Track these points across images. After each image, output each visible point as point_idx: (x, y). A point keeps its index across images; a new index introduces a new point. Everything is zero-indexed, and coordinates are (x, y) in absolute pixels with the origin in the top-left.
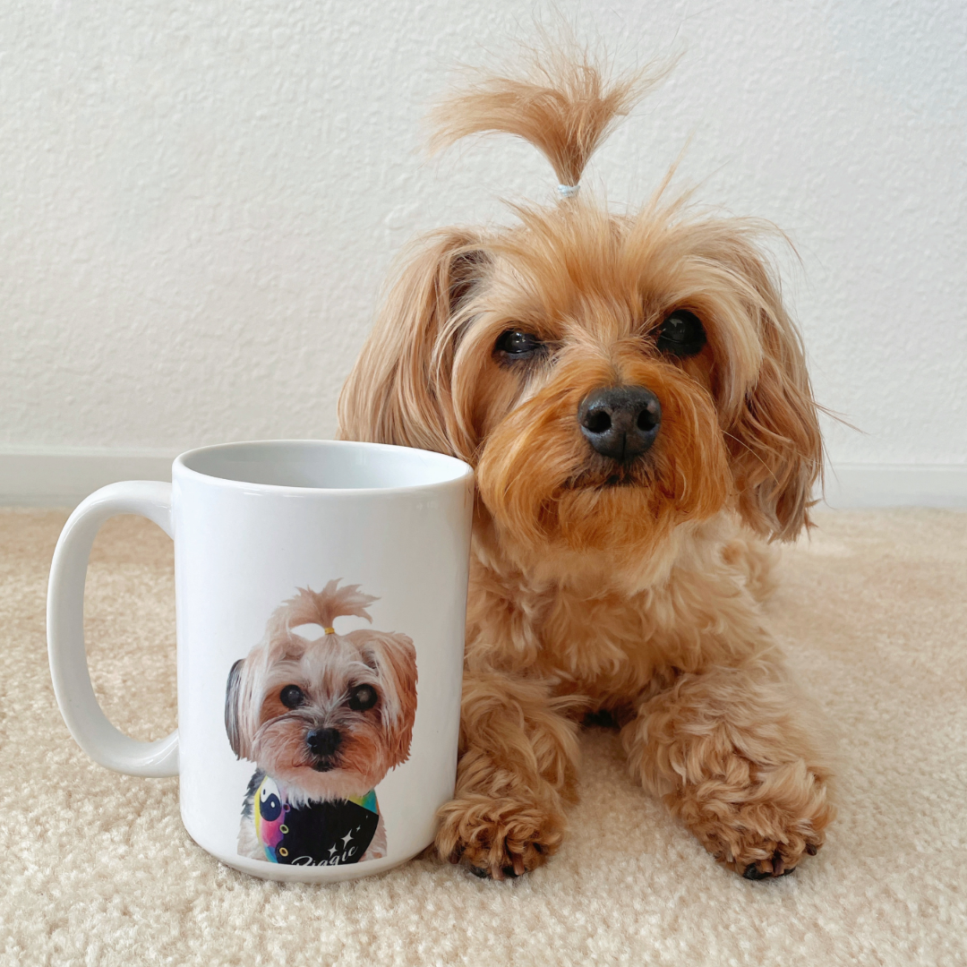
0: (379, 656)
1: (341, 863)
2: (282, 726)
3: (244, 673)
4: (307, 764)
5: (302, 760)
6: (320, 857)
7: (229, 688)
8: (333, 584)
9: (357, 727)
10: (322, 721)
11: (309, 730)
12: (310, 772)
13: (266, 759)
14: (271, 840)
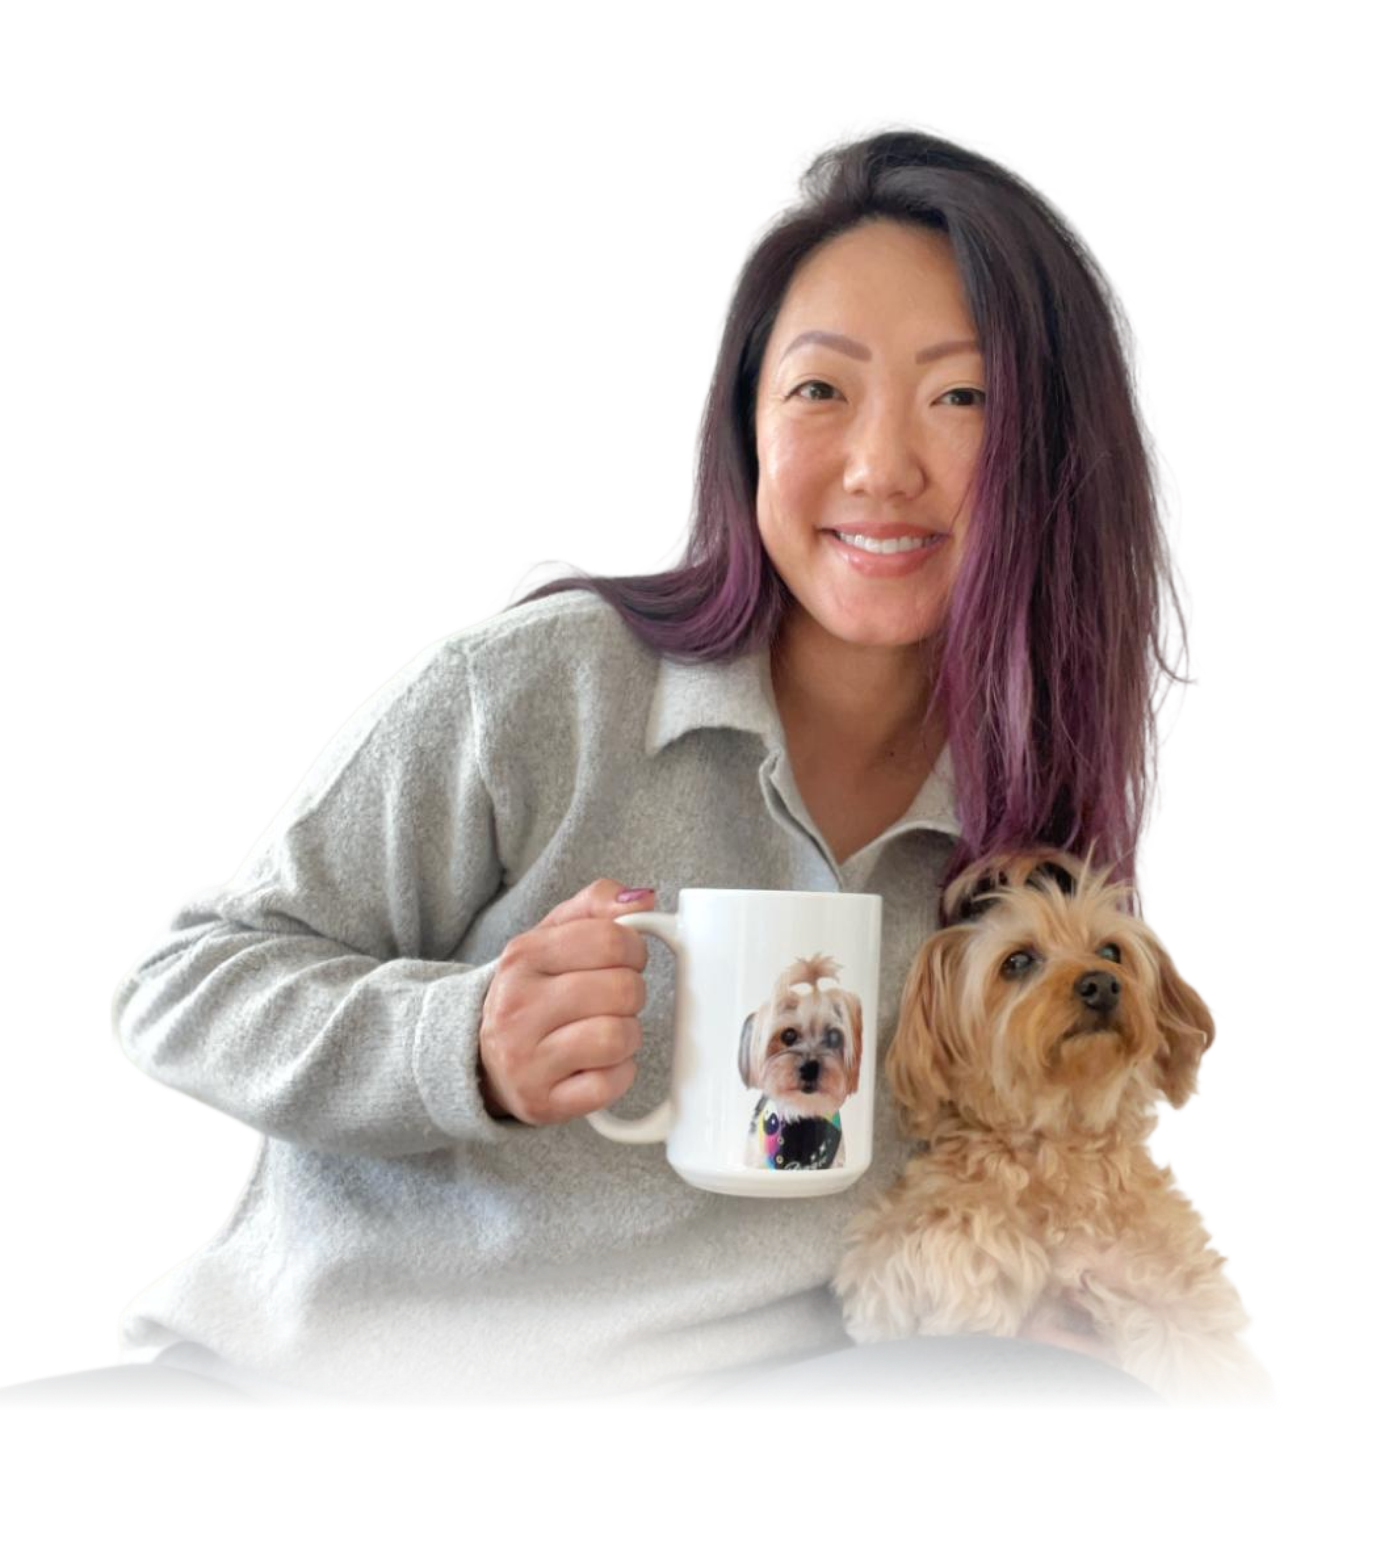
0: (843, 1009)
1: (819, 1168)
2: (783, 1059)
3: (755, 1023)
4: (798, 1088)
5: (795, 1084)
6: (805, 1162)
7: (743, 1035)
8: (817, 956)
9: (830, 1061)
10: (808, 1054)
11: (801, 1062)
12: (800, 1094)
13: (769, 1086)
14: (770, 1151)
